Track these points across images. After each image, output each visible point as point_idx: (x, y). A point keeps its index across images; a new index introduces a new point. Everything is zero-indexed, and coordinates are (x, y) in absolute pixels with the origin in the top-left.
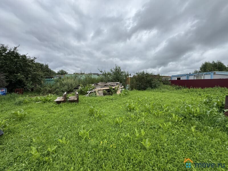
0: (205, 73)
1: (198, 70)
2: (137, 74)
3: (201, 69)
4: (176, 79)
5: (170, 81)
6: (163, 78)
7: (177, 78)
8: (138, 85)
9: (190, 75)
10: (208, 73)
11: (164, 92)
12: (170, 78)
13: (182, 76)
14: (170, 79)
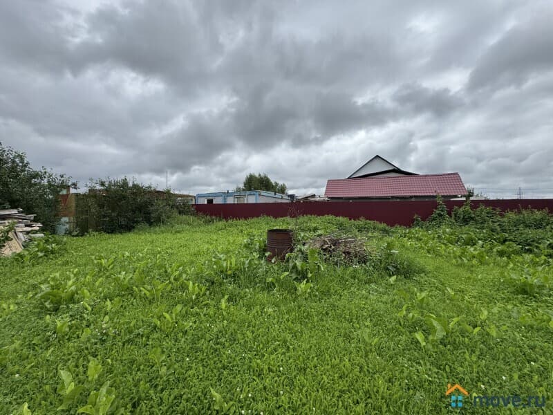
0: (248, 192)
1: (242, 186)
2: (102, 184)
3: (245, 184)
4: (206, 203)
5: (193, 205)
6: (179, 199)
7: (208, 201)
8: (104, 217)
9: (228, 194)
10: (252, 193)
11: (179, 232)
12: (194, 199)
13: (216, 195)
14: (193, 203)
